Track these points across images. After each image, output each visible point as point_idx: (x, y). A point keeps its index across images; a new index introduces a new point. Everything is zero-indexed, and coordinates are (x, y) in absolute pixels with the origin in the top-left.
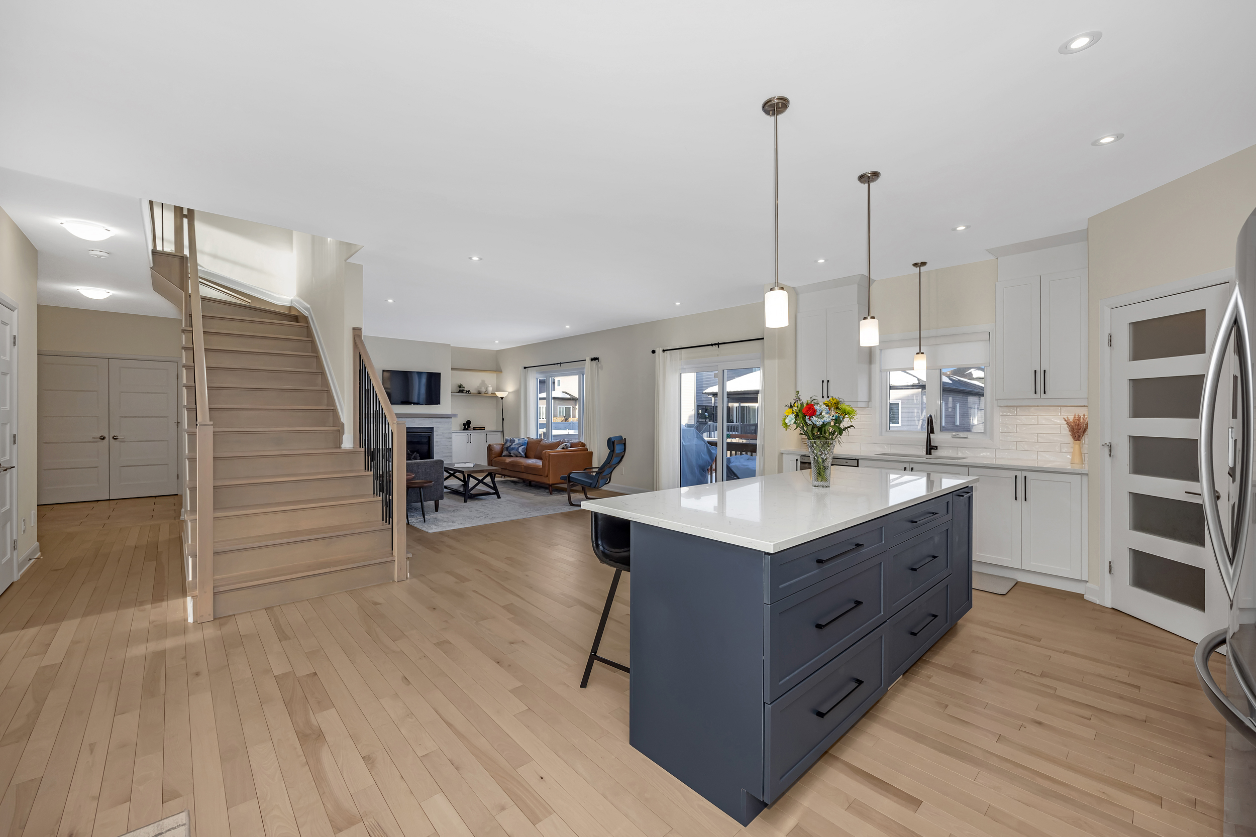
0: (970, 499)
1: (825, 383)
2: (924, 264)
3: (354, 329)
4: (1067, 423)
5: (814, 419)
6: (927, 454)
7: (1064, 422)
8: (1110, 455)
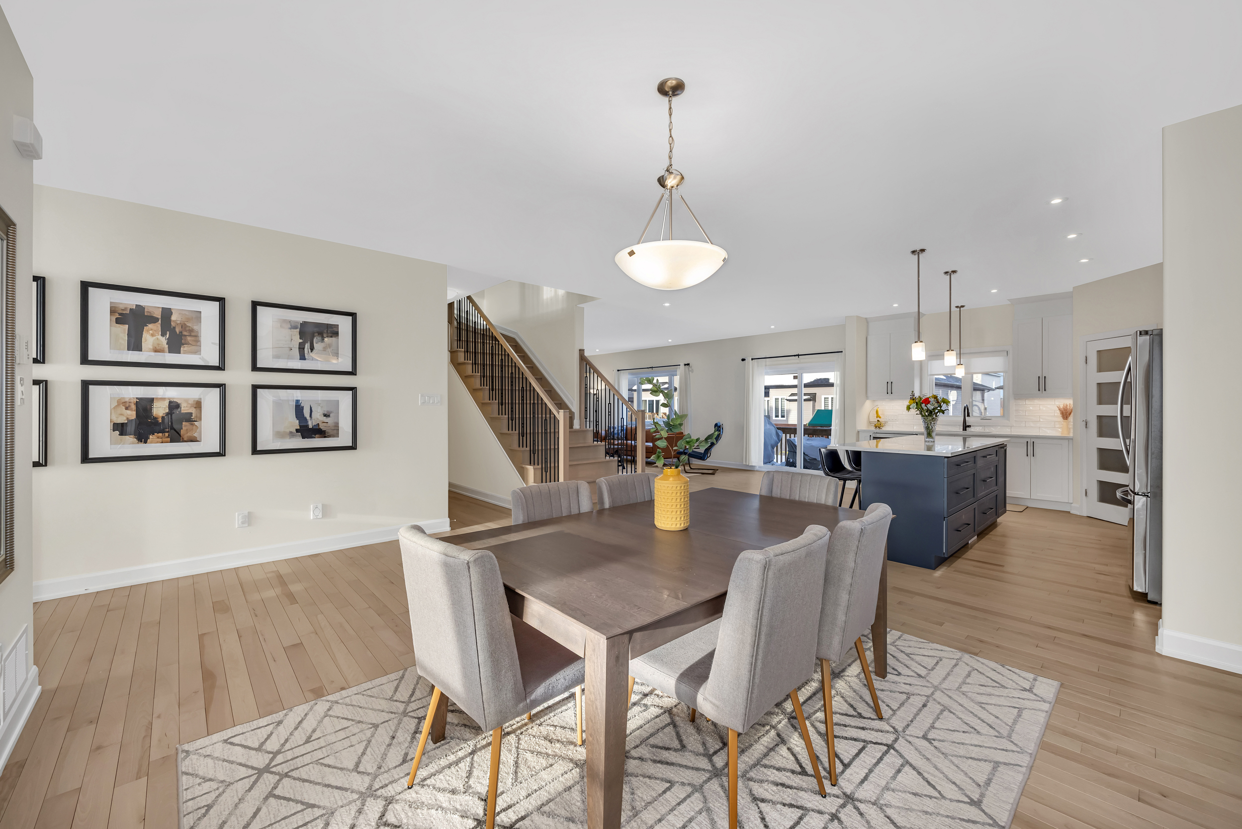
0: (1005, 450)
1: (889, 384)
2: (963, 306)
3: (580, 350)
4: (1059, 409)
5: (929, 406)
6: (963, 430)
7: (1057, 409)
8: (1086, 427)
